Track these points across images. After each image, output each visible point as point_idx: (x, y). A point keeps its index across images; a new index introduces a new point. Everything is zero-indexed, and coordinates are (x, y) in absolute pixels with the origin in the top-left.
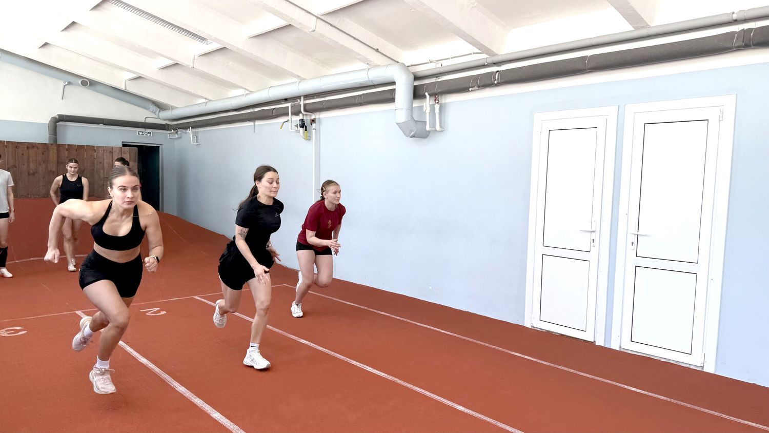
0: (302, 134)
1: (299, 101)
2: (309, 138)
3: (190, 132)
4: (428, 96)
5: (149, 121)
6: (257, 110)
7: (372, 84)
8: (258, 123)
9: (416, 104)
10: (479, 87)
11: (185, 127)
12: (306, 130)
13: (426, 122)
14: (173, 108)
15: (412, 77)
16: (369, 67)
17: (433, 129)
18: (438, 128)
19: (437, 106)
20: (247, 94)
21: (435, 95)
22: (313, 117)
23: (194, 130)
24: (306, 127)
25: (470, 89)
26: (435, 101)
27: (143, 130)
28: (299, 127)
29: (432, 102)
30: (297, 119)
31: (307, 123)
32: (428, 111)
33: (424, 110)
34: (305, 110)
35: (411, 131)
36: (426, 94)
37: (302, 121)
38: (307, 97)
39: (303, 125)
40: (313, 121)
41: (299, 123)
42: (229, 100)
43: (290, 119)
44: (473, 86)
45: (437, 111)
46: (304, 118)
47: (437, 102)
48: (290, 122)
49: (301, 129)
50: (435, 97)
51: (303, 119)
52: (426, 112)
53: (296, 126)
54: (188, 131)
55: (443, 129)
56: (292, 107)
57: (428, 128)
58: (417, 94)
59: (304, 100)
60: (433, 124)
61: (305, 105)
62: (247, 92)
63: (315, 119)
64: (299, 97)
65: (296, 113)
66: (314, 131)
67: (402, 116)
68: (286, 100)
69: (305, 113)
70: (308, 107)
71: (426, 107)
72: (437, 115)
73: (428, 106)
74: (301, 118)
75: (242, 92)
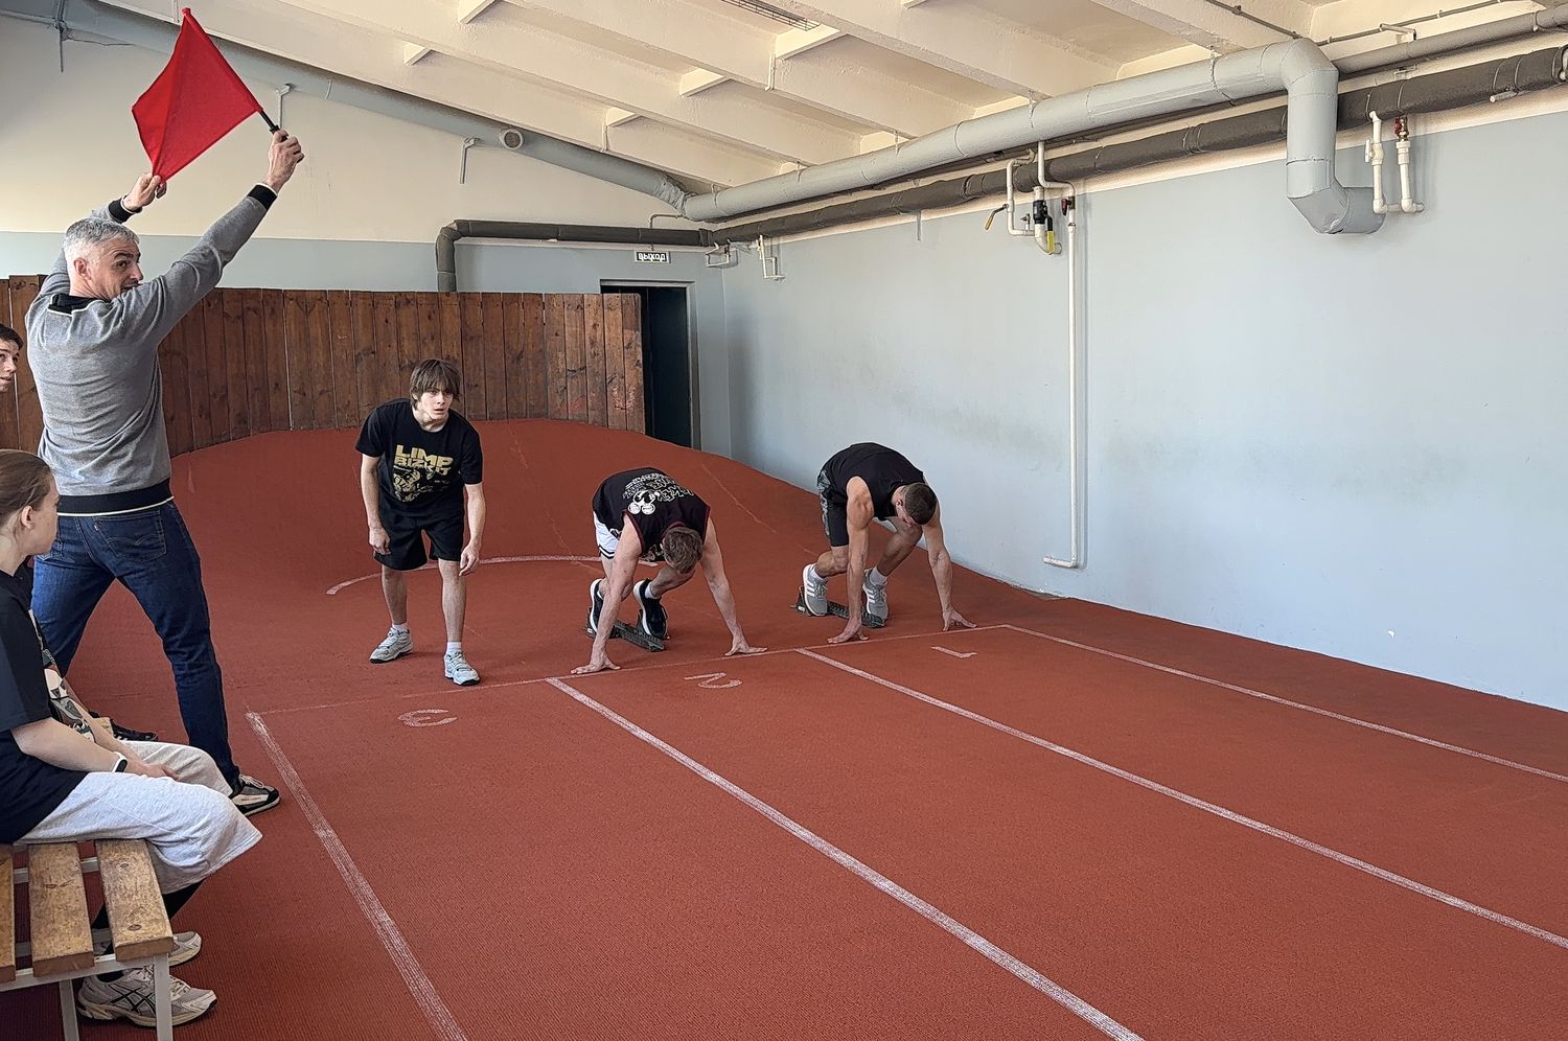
0: (1040, 240)
1: (1032, 153)
2: (1057, 249)
3: (760, 247)
4: (1377, 123)
5: (661, 224)
6: (923, 182)
7: (1224, 99)
8: (925, 217)
9: (1344, 144)
10: (1516, 90)
11: (748, 235)
12: (1050, 228)
13: (1373, 189)
14: (718, 189)
15: (1333, 72)
16: (1216, 55)
17: (1394, 207)
18: (1405, 203)
19: (1402, 147)
20: (901, 146)
21: (1397, 118)
22: (1068, 194)
23: (768, 243)
24: (1050, 220)
25: (1492, 99)
26: (1397, 132)
27: (647, 248)
28: (1032, 221)
29: (1390, 136)
30: (1026, 201)
31: (1054, 209)
32: (1376, 163)
33: (1367, 160)
34: (1048, 178)
35: (1332, 217)
36: (1373, 115)
37: (1040, 204)
38: (1051, 142)
39: (1042, 215)
40: (1069, 204)
41: (1032, 211)
44: (1500, 88)
45: (1402, 159)
46: (1047, 198)
47: (1402, 134)
48: (1009, 209)
49: (1038, 226)
50: (1398, 121)
51: (1042, 201)
53: (1025, 219)
54: (754, 245)
55: (1420, 207)
56: (1014, 169)
57: (1377, 206)
58: (1347, 115)
59: (1045, 150)
60: (1391, 195)
61: (1047, 164)
62: (902, 140)
63: (1073, 198)
64: (1034, 146)
65: (1025, 186)
66: (1071, 229)
67: (1305, 180)
68: (999, 154)
69: (1047, 185)
70: (1054, 169)
71: (1372, 150)
72: (1403, 170)
73: (1377, 146)
74: (1038, 197)
75: (889, 140)
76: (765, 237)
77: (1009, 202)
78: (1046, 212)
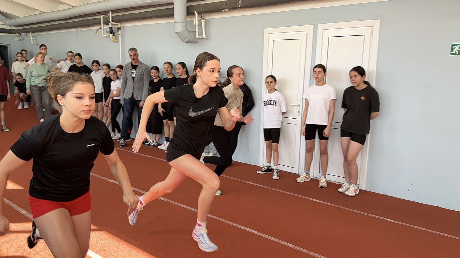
0: (111, 38)
1: (109, 14)
2: (117, 42)
4: (197, 14)
6: (78, 20)
7: (158, 4)
8: (79, 29)
9: (189, 19)
10: (229, 9)
12: (114, 35)
13: (196, 32)
14: (16, 17)
15: (185, 0)
17: (201, 37)
18: (204, 36)
19: (203, 21)
20: (70, 9)
21: (201, 14)
23: (33, 34)
24: (114, 33)
25: (223, 11)
28: (109, 33)
29: (200, 18)
30: (107, 27)
31: (115, 30)
32: (197, 25)
33: (194, 24)
34: (113, 21)
35: (186, 38)
36: (195, 12)
37: (111, 28)
38: (114, 11)
39: (112, 32)
40: (119, 29)
41: (109, 30)
42: (58, 12)
43: (102, 27)
44: (225, 8)
45: (203, 25)
46: (113, 26)
47: (203, 18)
48: (102, 29)
49: (111, 34)
52: (196, 25)
53: (107, 32)
54: (29, 34)
55: (208, 37)
56: (103, 18)
57: (197, 36)
58: (189, 12)
59: (112, 13)
60: (201, 34)
61: (112, 17)
62: (71, 7)
63: (120, 27)
64: (108, 12)
65: (107, 23)
66: (120, 36)
67: (179, 28)
68: (99, 13)
69: (113, 23)
70: (114, 19)
71: (195, 21)
72: (203, 27)
73: (197, 20)
74: (110, 26)
75: (67, 7)
76: (32, 32)
78: (113, 31)
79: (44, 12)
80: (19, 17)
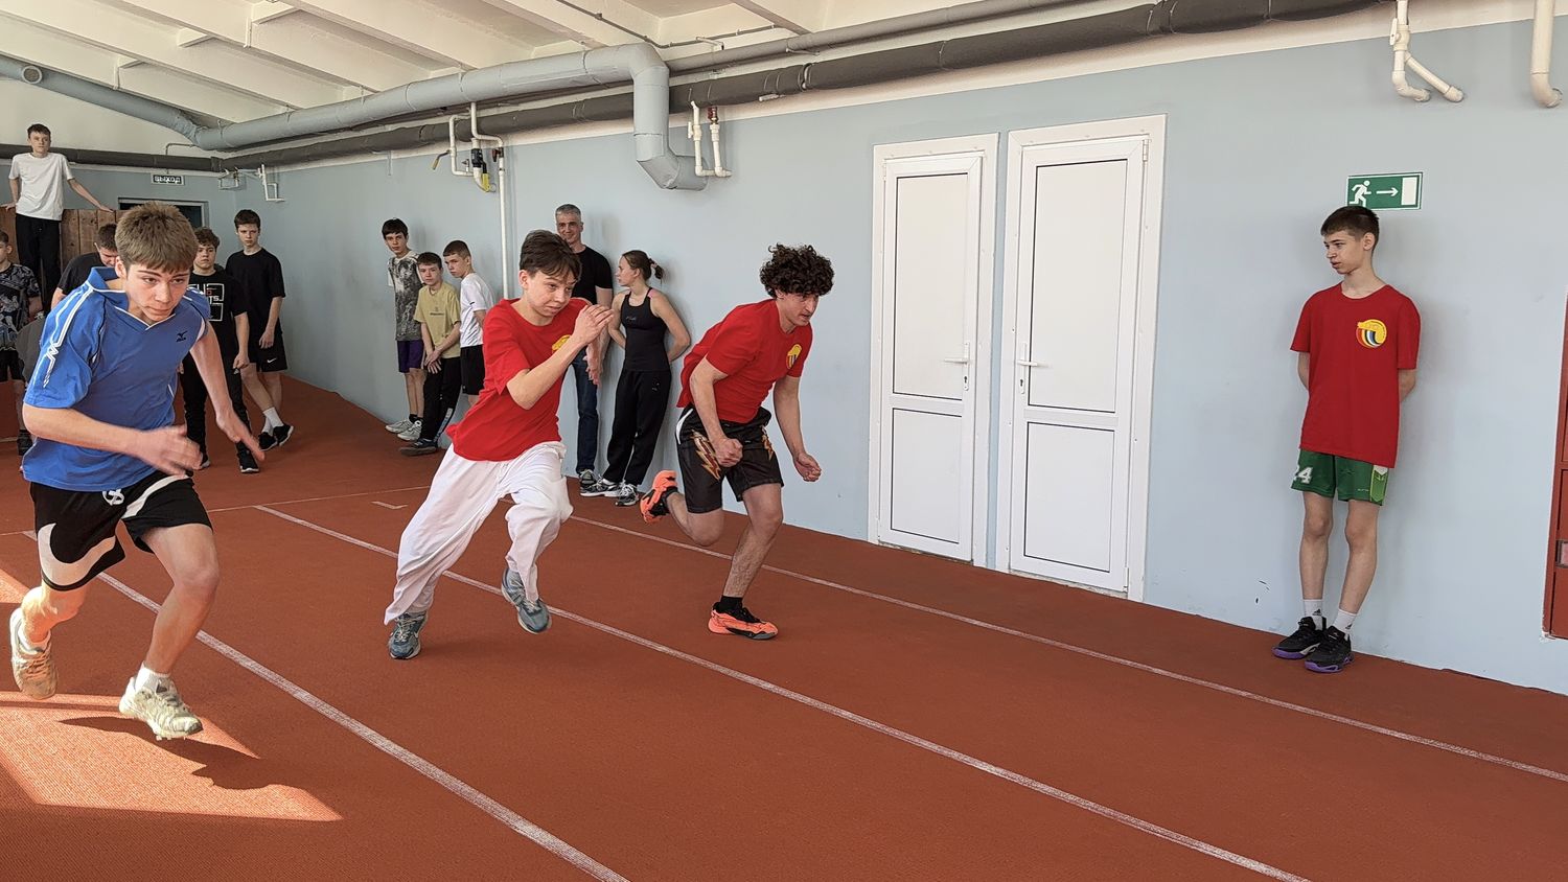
0: (478, 180)
1: (468, 112)
2: (492, 187)
3: (263, 174)
4: (696, 110)
5: (175, 152)
6: (390, 128)
7: (594, 82)
8: (394, 156)
9: (676, 123)
10: (778, 94)
11: (253, 164)
13: (694, 158)
14: (224, 124)
15: (664, 70)
16: (587, 49)
17: (709, 173)
18: (718, 170)
19: (714, 128)
20: (365, 98)
21: (708, 108)
22: (497, 145)
23: (270, 171)
24: (485, 165)
25: (762, 98)
26: (710, 117)
27: (163, 172)
28: (471, 165)
29: (705, 121)
30: (466, 148)
31: (487, 157)
32: (697, 139)
33: (690, 136)
34: (480, 131)
35: (668, 177)
36: (693, 103)
37: (477, 153)
38: (482, 104)
39: (478, 162)
40: (498, 153)
41: (471, 157)
42: (332, 108)
44: (768, 91)
45: (715, 138)
46: (483, 147)
47: (714, 119)
48: (452, 154)
49: (476, 170)
50: (710, 110)
51: (478, 150)
52: (695, 139)
53: (466, 163)
54: (258, 172)
55: (729, 173)
56: (455, 123)
57: (698, 170)
58: (677, 103)
59: (477, 109)
60: (707, 163)
61: (479, 120)
62: (367, 93)
63: (501, 148)
64: (468, 105)
65: (464, 136)
66: (501, 173)
67: (647, 148)
68: (445, 110)
69: (480, 137)
70: (484, 124)
71: (693, 130)
72: (716, 145)
73: (697, 127)
74: (475, 145)
75: (357, 93)
76: (265, 166)
77: (452, 149)
78: (481, 159)
79: (298, 109)
80: (233, 123)
